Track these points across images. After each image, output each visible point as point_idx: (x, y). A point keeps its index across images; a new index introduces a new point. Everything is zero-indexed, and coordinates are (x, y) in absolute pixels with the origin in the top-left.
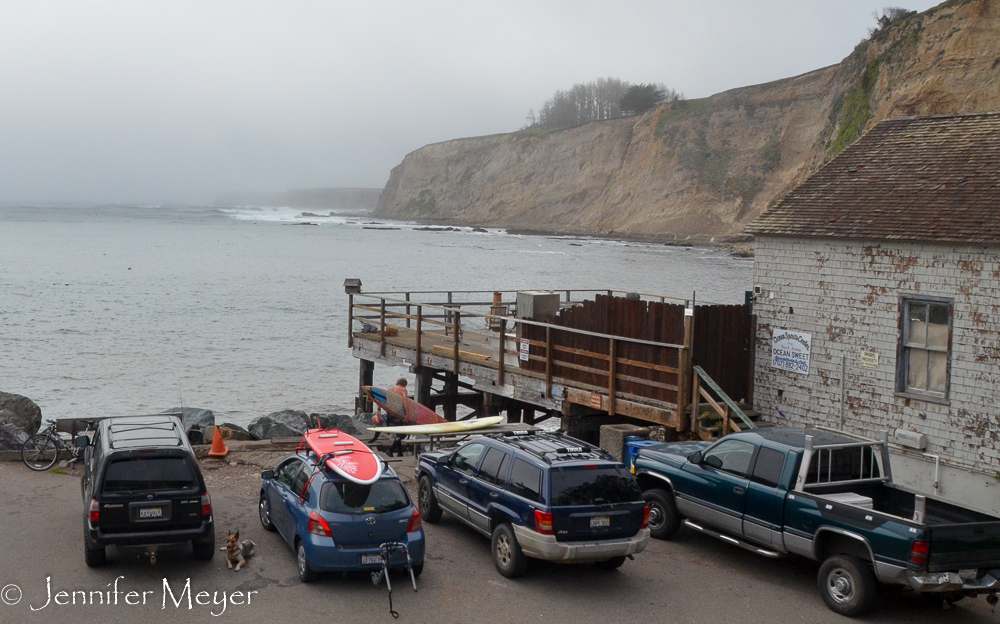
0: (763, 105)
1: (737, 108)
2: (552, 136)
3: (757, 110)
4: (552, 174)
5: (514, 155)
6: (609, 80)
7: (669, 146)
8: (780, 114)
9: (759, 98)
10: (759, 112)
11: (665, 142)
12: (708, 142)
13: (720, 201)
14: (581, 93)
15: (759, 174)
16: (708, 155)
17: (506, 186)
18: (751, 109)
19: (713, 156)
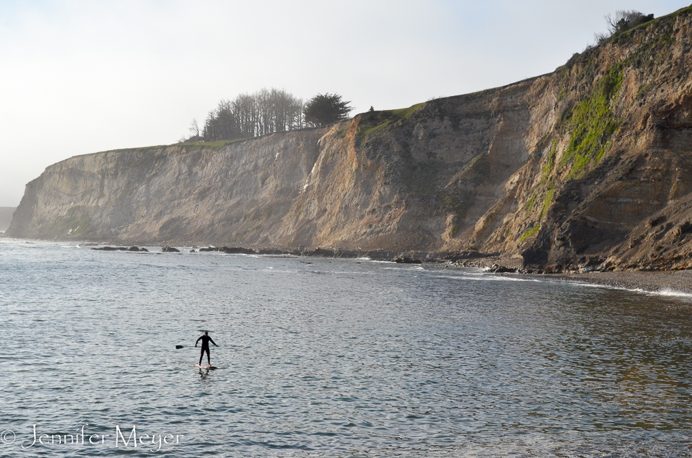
0: (468, 116)
1: (442, 119)
2: (228, 148)
3: (462, 122)
4: (231, 189)
5: (185, 169)
6: (274, 92)
7: (372, 159)
8: (487, 126)
9: (464, 109)
10: (465, 123)
11: (368, 154)
12: (414, 155)
13: (431, 216)
14: (245, 104)
15: (470, 188)
16: (415, 168)
17: (176, 202)
18: (456, 120)
19: (419, 169)
